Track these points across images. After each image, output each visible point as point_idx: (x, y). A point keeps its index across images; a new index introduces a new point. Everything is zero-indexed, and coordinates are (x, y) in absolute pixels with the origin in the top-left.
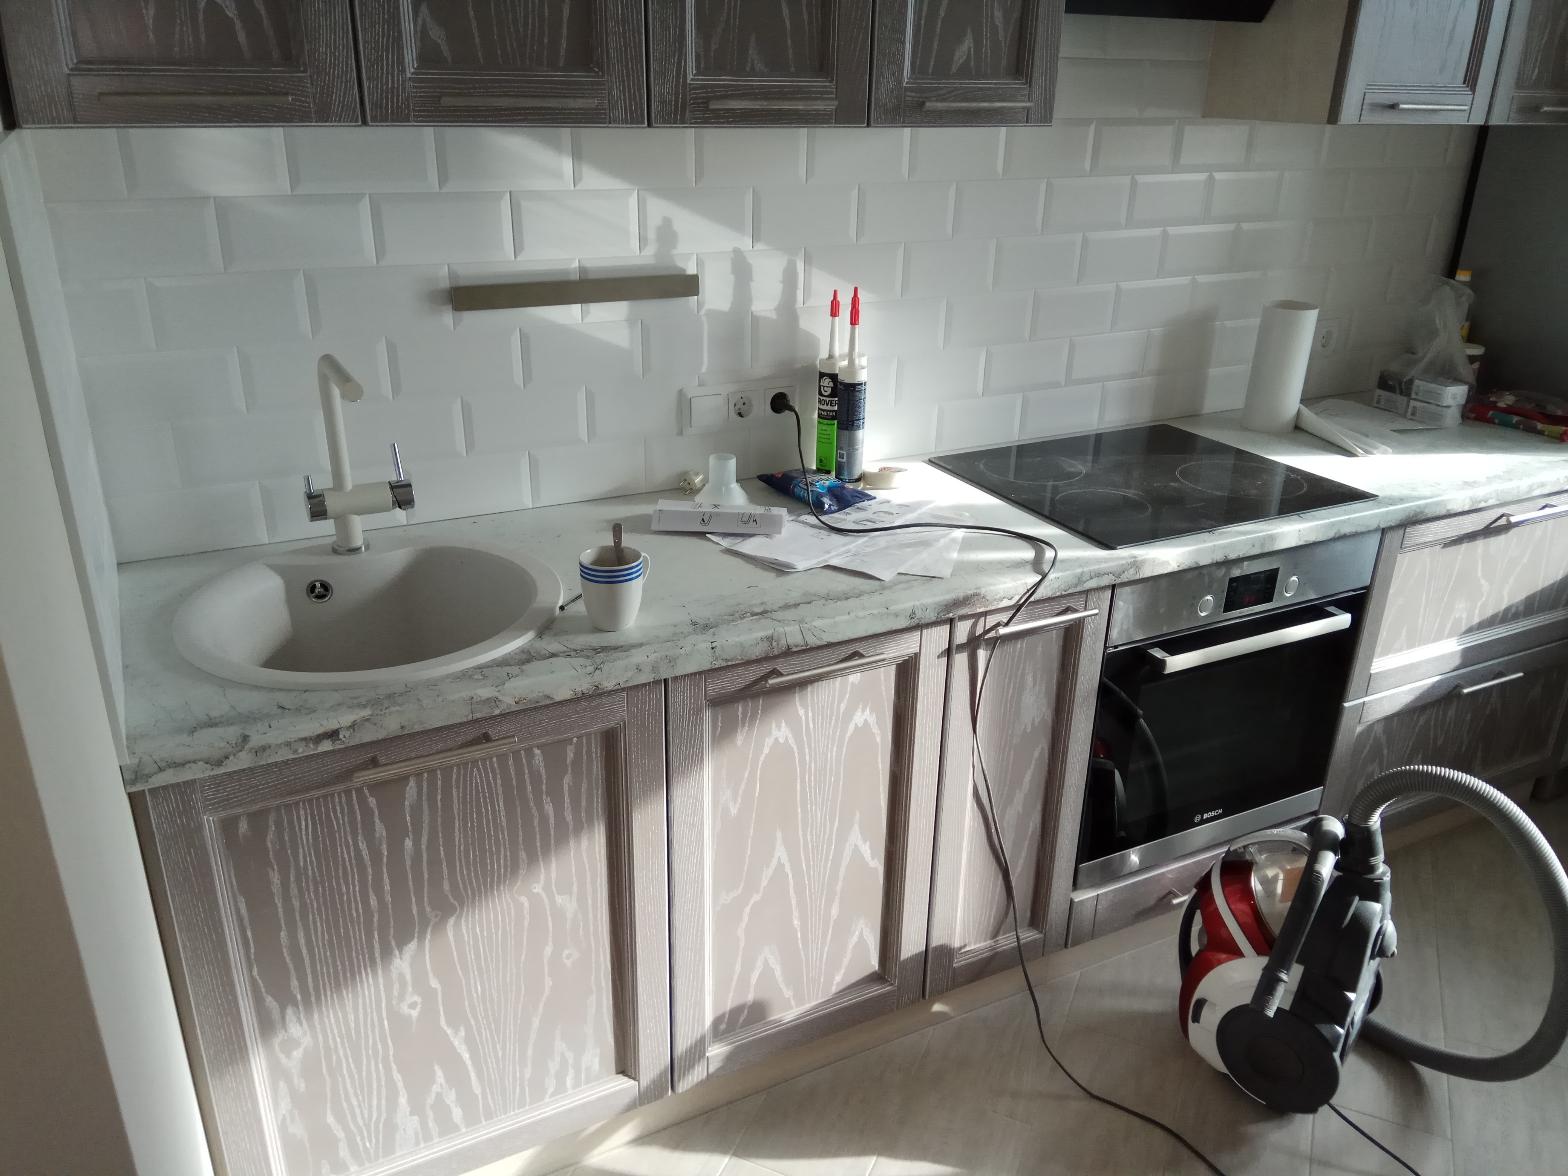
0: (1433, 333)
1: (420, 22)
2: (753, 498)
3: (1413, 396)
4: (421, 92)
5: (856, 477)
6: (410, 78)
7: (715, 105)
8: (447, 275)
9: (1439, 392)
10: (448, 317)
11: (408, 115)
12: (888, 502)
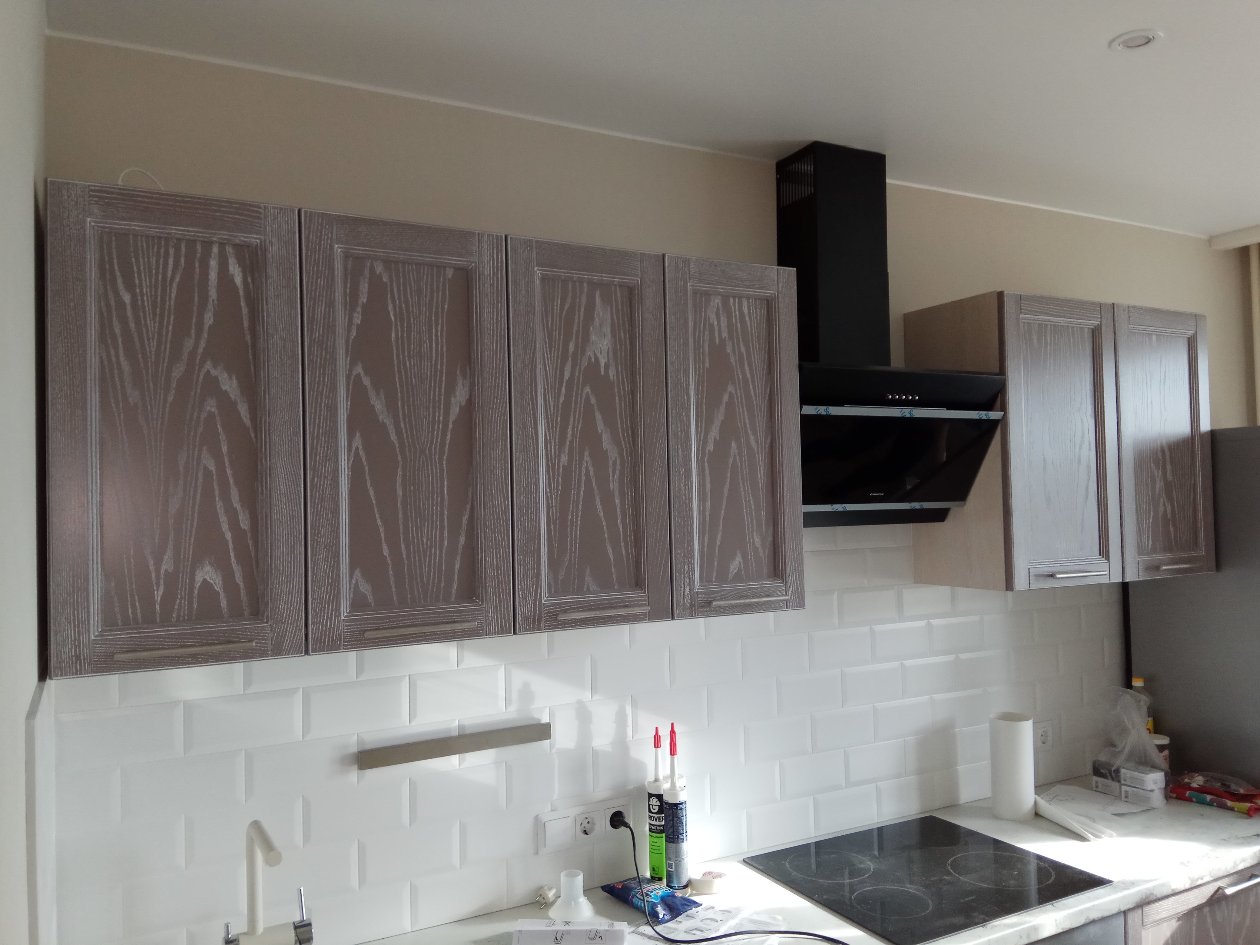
0: (1124, 731)
1: (354, 582)
2: (599, 911)
3: (1123, 782)
4: (350, 629)
5: (684, 884)
6: (343, 620)
7: (562, 617)
8: (356, 742)
9: (1142, 779)
10: (353, 775)
11: (340, 645)
12: (713, 908)
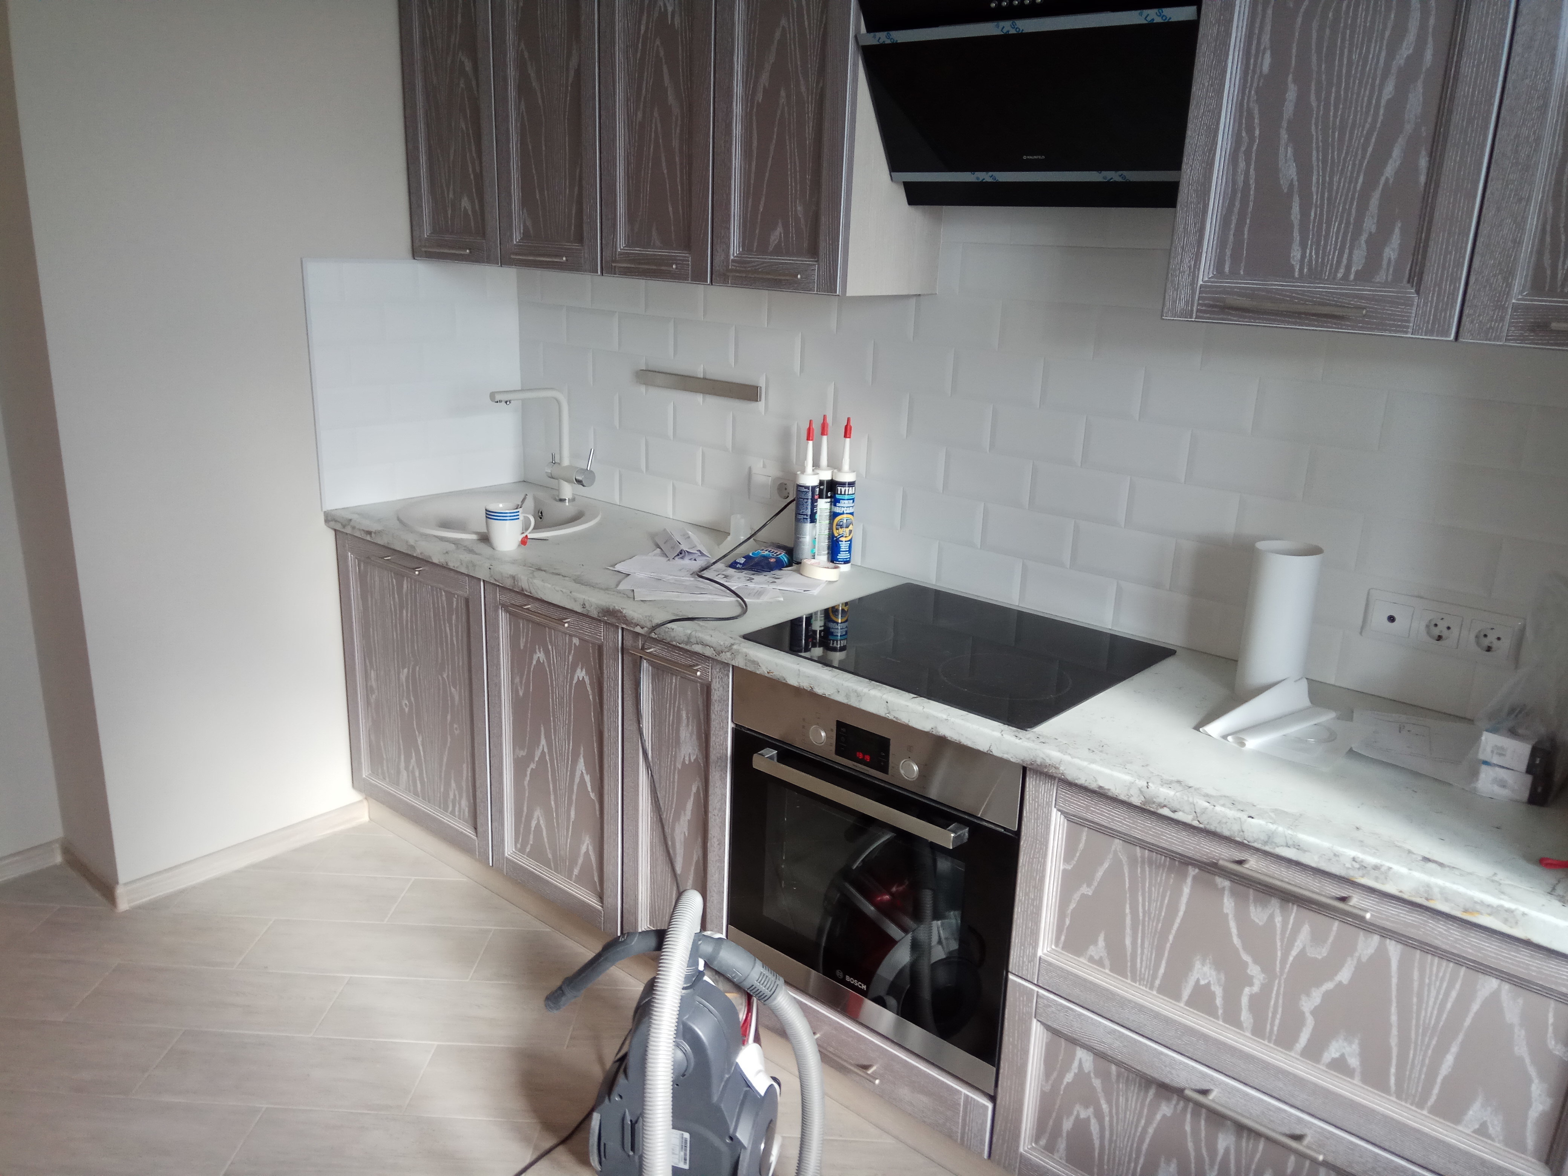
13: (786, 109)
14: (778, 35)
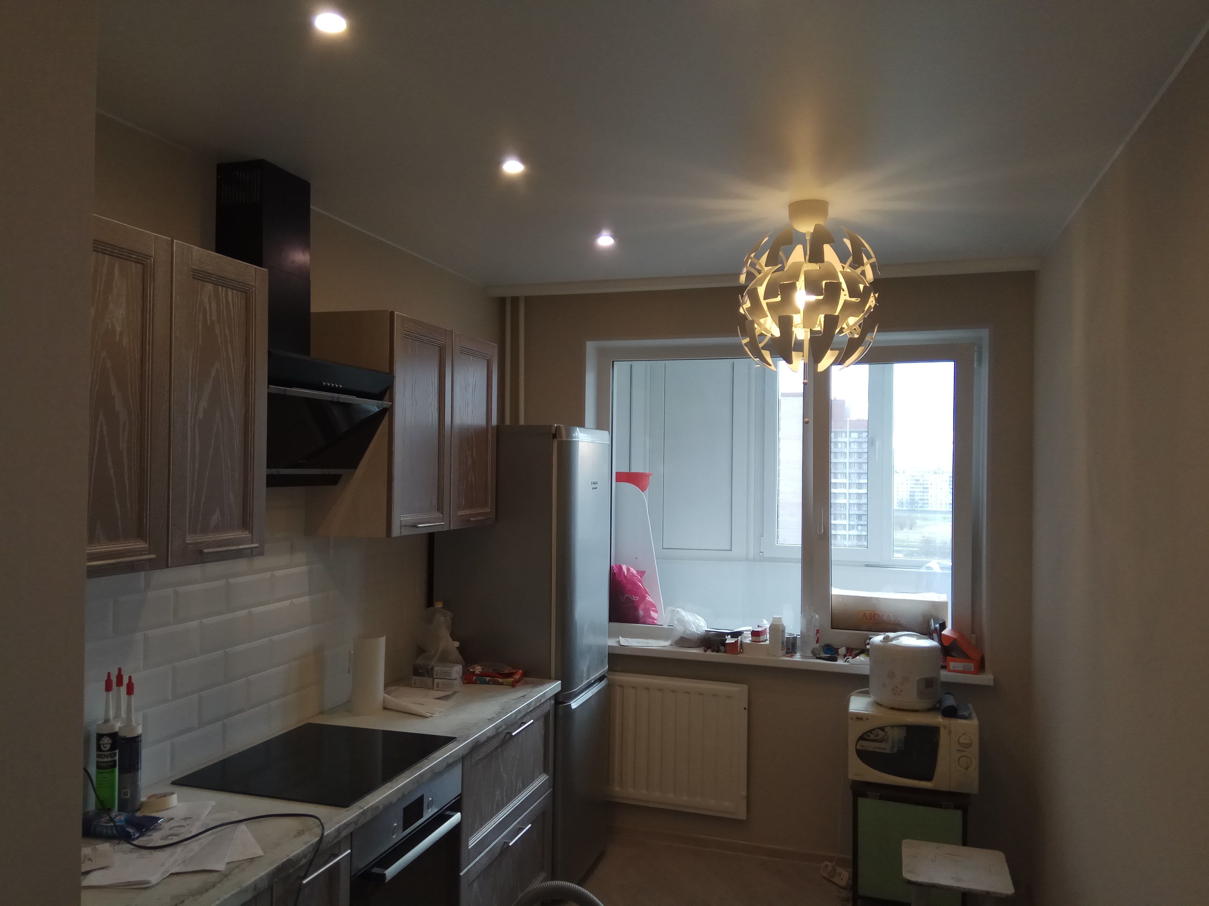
0: (435, 641)
3: (435, 676)
5: (138, 807)
9: (448, 671)
12: (171, 819)
13: (220, 426)
14: (213, 373)
